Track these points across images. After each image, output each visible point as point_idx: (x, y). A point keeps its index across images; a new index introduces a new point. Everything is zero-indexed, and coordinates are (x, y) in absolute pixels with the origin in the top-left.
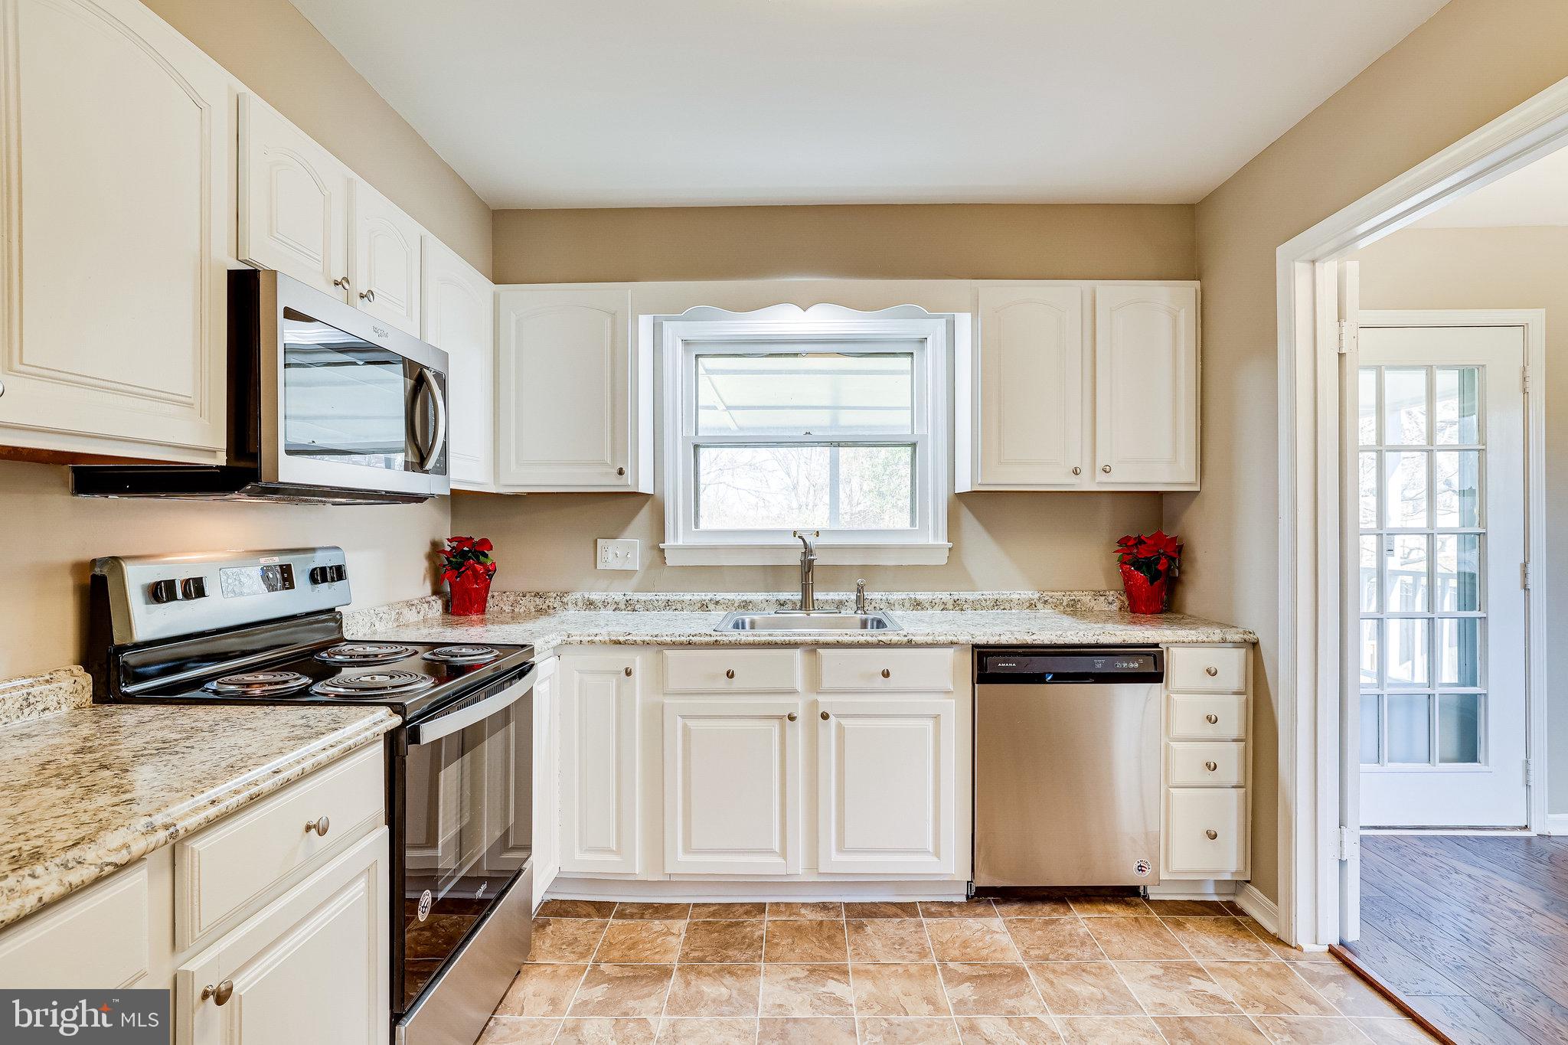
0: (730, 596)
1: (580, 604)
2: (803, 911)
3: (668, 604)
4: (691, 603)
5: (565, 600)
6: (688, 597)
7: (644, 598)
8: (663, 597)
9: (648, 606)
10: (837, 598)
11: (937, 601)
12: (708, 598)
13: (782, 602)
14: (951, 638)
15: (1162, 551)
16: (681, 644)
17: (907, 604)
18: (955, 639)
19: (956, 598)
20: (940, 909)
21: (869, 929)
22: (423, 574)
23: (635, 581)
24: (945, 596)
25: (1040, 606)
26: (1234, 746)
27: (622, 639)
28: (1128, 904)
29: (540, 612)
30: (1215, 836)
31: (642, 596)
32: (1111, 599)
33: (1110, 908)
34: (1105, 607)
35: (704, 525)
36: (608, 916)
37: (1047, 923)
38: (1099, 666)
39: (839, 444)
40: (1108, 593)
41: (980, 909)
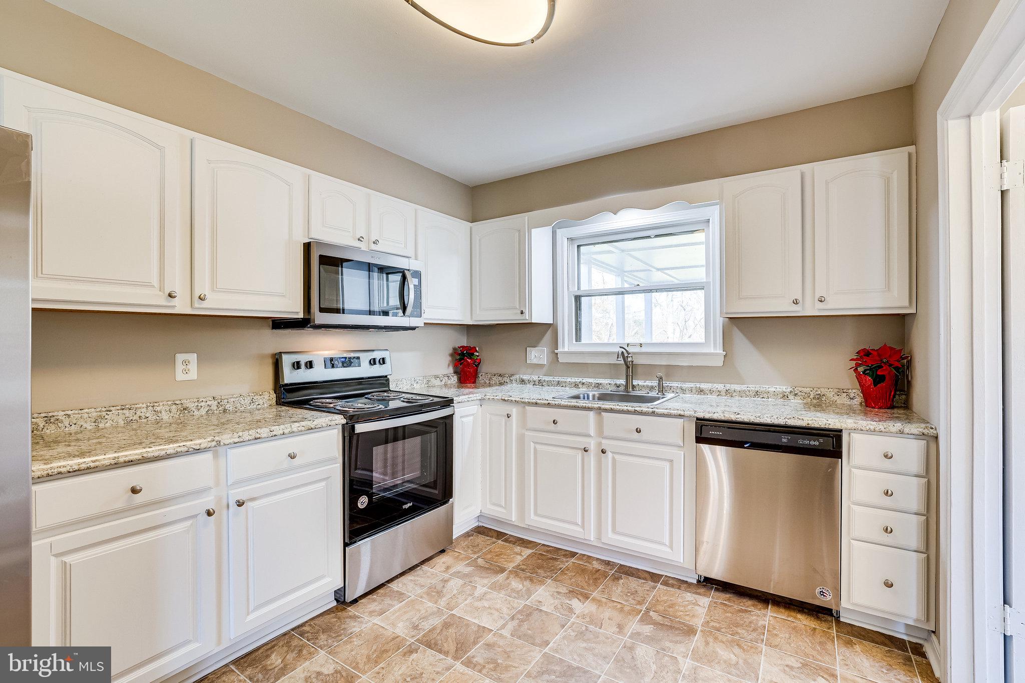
0: (591, 380)
1: (518, 381)
2: (594, 562)
3: (559, 383)
4: (570, 383)
5: (511, 378)
6: (569, 380)
7: (547, 379)
8: (556, 379)
9: (549, 384)
10: (650, 384)
11: (714, 389)
12: (579, 381)
13: (618, 385)
14: (679, 412)
15: (885, 360)
16: (533, 403)
17: (694, 391)
18: (682, 413)
19: (728, 388)
20: (675, 583)
21: (621, 581)
22: (447, 363)
23: (545, 369)
24: (720, 387)
25: (791, 397)
26: (915, 518)
27: (506, 399)
28: (818, 618)
29: (501, 384)
30: (892, 585)
31: (547, 378)
32: (852, 395)
33: (799, 616)
34: (847, 402)
35: (584, 340)
36: (499, 539)
37: (741, 611)
38: (784, 440)
39: (651, 291)
40: (850, 391)
41: (702, 590)
